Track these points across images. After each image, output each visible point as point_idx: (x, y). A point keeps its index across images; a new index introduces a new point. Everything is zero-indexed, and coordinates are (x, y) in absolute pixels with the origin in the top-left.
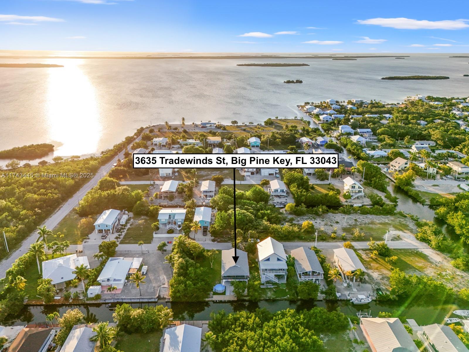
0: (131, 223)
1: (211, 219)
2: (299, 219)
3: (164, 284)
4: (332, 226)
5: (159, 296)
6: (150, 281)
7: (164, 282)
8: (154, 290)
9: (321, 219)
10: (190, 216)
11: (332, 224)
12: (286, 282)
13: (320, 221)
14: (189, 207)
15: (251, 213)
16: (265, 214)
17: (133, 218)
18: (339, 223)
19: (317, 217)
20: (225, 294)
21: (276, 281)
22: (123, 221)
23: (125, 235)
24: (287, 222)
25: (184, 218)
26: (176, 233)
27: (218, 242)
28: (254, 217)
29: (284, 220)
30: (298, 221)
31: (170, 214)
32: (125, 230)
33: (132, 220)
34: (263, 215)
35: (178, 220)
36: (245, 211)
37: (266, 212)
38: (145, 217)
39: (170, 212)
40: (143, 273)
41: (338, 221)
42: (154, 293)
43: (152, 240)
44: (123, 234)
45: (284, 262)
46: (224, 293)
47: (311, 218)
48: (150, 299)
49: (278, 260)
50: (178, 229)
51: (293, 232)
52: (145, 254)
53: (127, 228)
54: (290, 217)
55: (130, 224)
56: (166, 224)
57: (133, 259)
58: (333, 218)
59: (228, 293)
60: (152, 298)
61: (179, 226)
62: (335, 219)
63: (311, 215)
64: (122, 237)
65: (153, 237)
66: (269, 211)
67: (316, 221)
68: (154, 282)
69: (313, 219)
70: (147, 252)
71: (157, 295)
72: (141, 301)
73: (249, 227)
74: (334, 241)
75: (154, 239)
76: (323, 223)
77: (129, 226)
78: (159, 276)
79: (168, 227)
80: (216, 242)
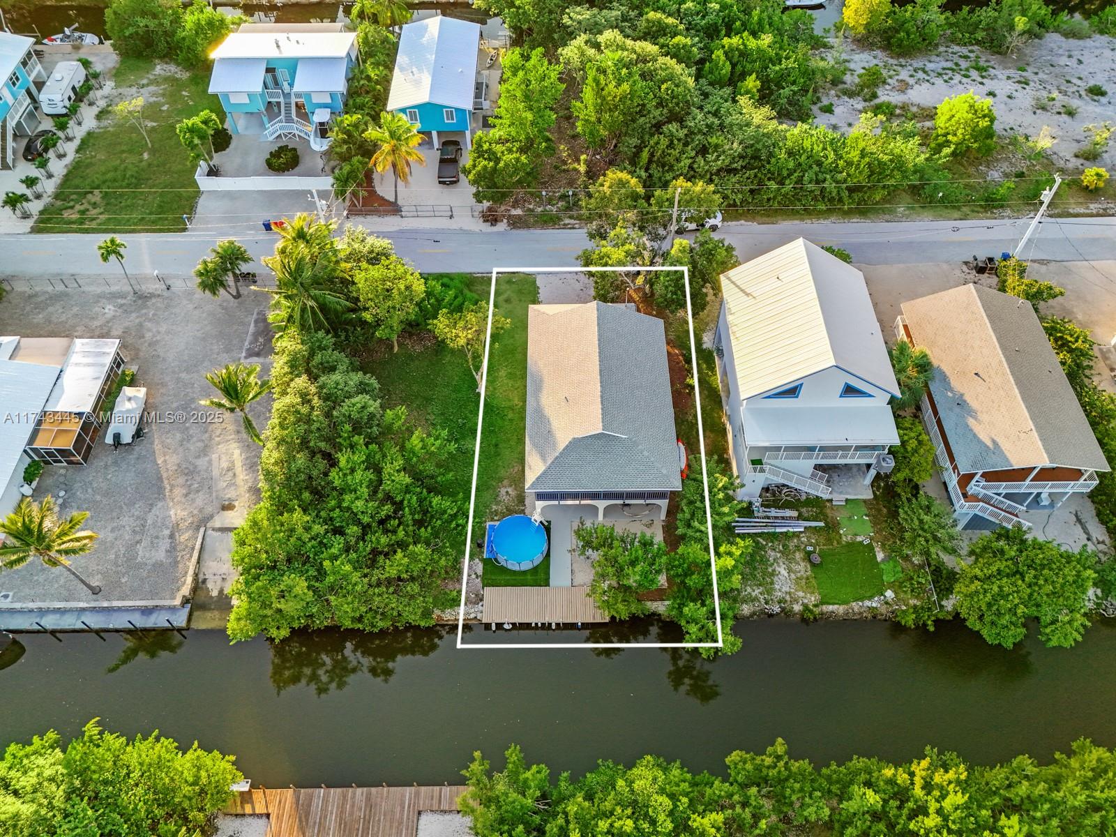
0: (102, 103)
1: (480, 89)
2: (904, 75)
3: (228, 507)
4: (1071, 114)
5: (199, 585)
6: (154, 489)
7: (231, 494)
8: (172, 550)
9: (1012, 72)
10: (373, 73)
11: (1075, 103)
12: (869, 495)
13: (1010, 87)
14: (375, 19)
15: (678, 55)
16: (744, 54)
17: (118, 75)
18: (1103, 94)
19: (994, 60)
20: (548, 585)
21: (821, 490)
22: (55, 97)
23: (67, 178)
24: (851, 94)
25: (341, 86)
26: (310, 173)
27: (516, 223)
28: (691, 82)
29: (835, 82)
30: (904, 87)
31: (269, 60)
32: (70, 148)
33: (109, 87)
34: (740, 64)
35: (316, 99)
36: (649, 48)
37: (752, 43)
38: (172, 69)
39: (273, 53)
40: (117, 437)
41: (1099, 80)
42: (166, 572)
43: (192, 209)
44: (58, 167)
45: (878, 405)
46: (539, 576)
47: (964, 64)
48: (147, 611)
49: (849, 391)
50: (319, 145)
51: (899, 163)
52: (152, 296)
53: (78, 132)
54: (862, 61)
55: (95, 110)
56: (259, 114)
57: (67, 351)
58: (1073, 62)
59: (560, 574)
60: (156, 608)
61: (323, 131)
62: (1084, 71)
63: (964, 51)
64: (48, 187)
65: (198, 193)
66: (766, 40)
67: (990, 85)
68: (179, 492)
69: (974, 74)
70: (158, 287)
71: (186, 590)
72: (95, 622)
73: (671, 145)
74: (1094, 207)
75: (203, 204)
76: (1026, 98)
77: (88, 118)
78: (205, 450)
79: (273, 132)
80: (502, 226)
